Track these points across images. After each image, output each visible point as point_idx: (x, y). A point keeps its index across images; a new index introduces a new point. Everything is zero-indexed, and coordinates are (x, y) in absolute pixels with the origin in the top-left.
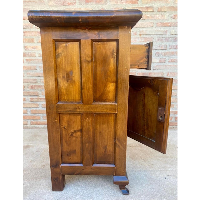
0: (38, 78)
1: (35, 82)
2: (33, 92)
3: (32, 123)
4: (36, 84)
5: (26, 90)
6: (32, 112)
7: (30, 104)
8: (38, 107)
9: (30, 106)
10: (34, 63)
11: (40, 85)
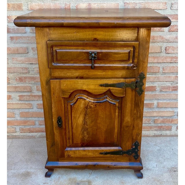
0: (30, 66)
1: (25, 71)
2: (22, 87)
3: (22, 131)
4: (27, 75)
5: (12, 84)
6: (22, 115)
7: (18, 103)
8: (32, 107)
9: (19, 106)
10: (23, 43)
11: (33, 76)
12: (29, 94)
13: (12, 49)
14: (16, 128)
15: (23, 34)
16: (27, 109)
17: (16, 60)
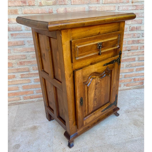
0: (27, 53)
1: (24, 58)
2: (22, 68)
3: (25, 98)
4: (26, 60)
5: (15, 67)
6: (24, 87)
7: (20, 80)
8: (30, 82)
9: (21, 82)
10: (21, 38)
11: (30, 60)
12: (28, 73)
13: (13, 42)
14: (20, 97)
15: (20, 31)
16: (27, 83)
17: (16, 50)
